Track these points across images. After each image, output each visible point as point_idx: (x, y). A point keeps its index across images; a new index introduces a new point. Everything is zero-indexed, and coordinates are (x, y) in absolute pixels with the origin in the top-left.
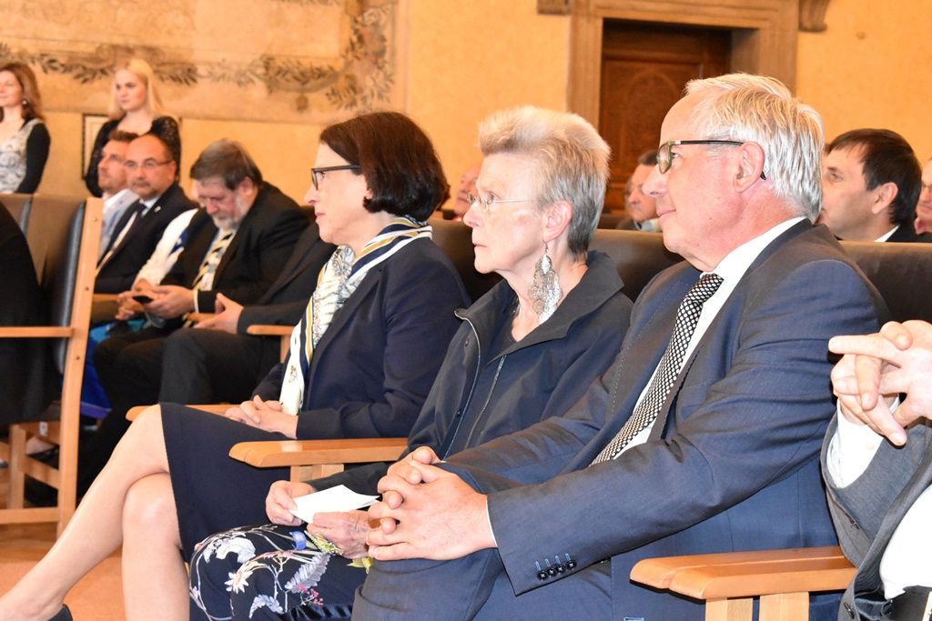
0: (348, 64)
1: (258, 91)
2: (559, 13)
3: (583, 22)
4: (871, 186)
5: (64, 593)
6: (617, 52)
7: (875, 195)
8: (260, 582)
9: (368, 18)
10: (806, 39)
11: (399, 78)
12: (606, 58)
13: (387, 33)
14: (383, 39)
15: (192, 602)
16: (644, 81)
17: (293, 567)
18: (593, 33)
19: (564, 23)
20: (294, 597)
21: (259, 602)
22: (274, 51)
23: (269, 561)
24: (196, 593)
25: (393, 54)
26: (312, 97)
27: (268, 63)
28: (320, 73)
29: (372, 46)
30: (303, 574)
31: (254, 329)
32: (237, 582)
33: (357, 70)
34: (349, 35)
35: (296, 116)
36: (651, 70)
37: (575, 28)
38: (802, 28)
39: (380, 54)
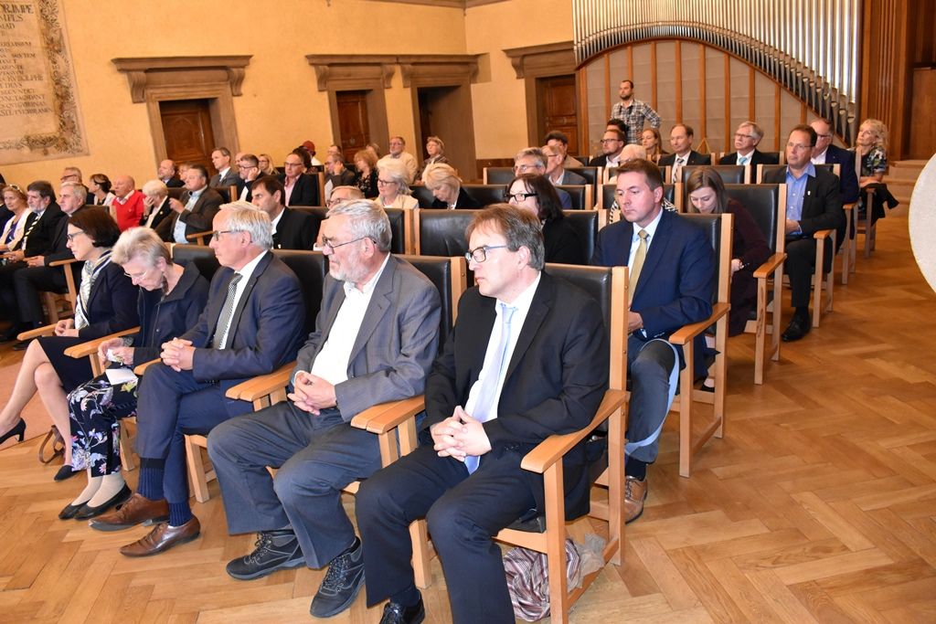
0: (61, 134)
1: (26, 150)
2: (141, 102)
3: (151, 104)
4: (272, 194)
5: (19, 414)
6: (166, 113)
7: (275, 197)
8: (90, 405)
9: (65, 114)
10: (235, 99)
11: (83, 135)
12: (162, 115)
13: (74, 119)
14: (73, 122)
15: (71, 419)
16: (179, 122)
17: (100, 397)
18: (156, 108)
19: (144, 106)
20: (104, 407)
21: (93, 412)
22: (29, 133)
23: (91, 397)
24: (73, 415)
25: (79, 128)
26: (49, 149)
27: (28, 138)
28: (51, 139)
29: (69, 125)
30: (105, 398)
31: (52, 264)
32: (83, 408)
33: (65, 135)
34: (59, 122)
35: (45, 157)
36: (180, 117)
37: (148, 106)
38: (233, 95)
39: (74, 127)
